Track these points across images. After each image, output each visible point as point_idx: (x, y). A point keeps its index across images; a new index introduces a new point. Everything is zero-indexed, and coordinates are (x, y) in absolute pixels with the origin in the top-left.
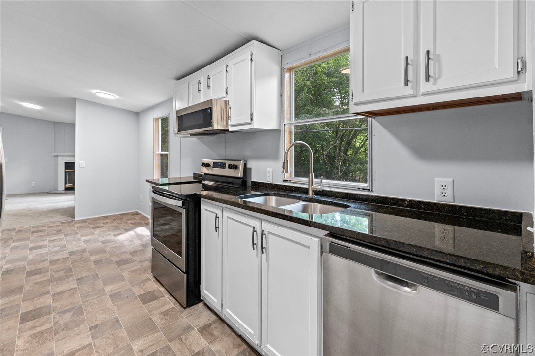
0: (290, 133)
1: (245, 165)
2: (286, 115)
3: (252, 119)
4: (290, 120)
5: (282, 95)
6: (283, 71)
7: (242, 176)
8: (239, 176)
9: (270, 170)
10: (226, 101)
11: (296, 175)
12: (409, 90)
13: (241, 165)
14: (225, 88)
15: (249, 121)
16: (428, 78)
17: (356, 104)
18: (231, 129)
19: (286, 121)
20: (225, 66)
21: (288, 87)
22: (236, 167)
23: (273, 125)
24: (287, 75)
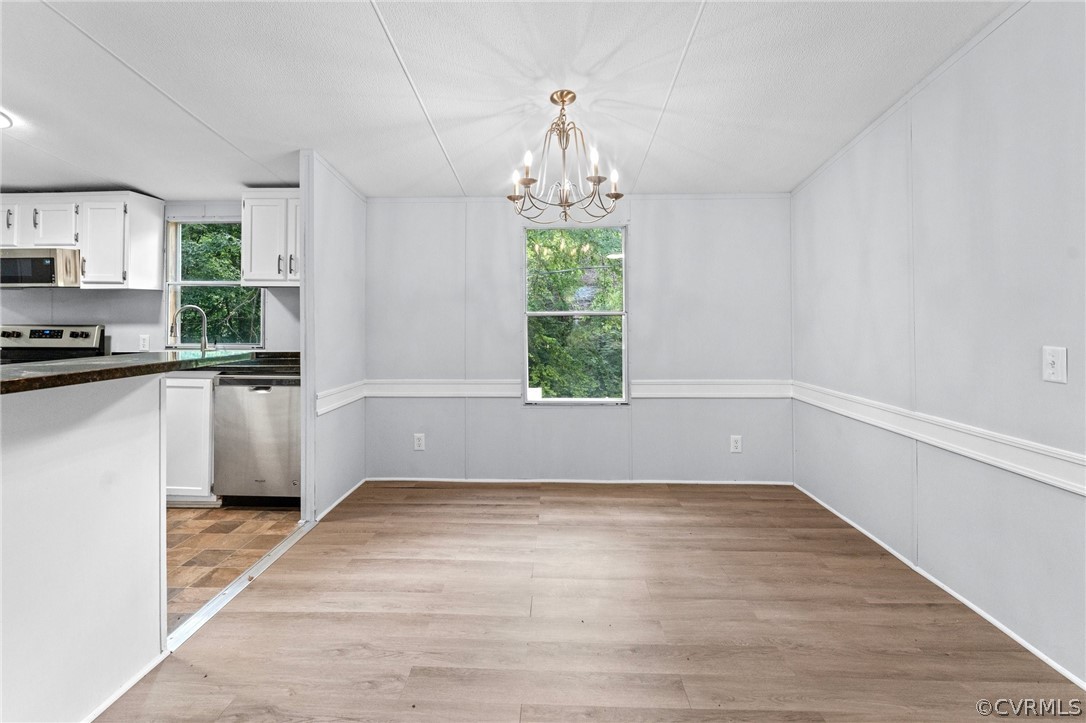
0: (175, 292)
1: (103, 332)
2: (171, 274)
3: (124, 279)
4: (176, 280)
5: (164, 251)
6: (166, 224)
7: (98, 346)
8: (94, 346)
9: (146, 336)
10: (74, 251)
11: (183, 341)
12: (281, 276)
13: (95, 333)
14: (73, 233)
15: (121, 280)
16: (291, 271)
17: (246, 280)
18: (83, 286)
19: (170, 282)
20: (74, 205)
21: (174, 243)
22: (86, 335)
23: (152, 284)
24: (172, 230)
